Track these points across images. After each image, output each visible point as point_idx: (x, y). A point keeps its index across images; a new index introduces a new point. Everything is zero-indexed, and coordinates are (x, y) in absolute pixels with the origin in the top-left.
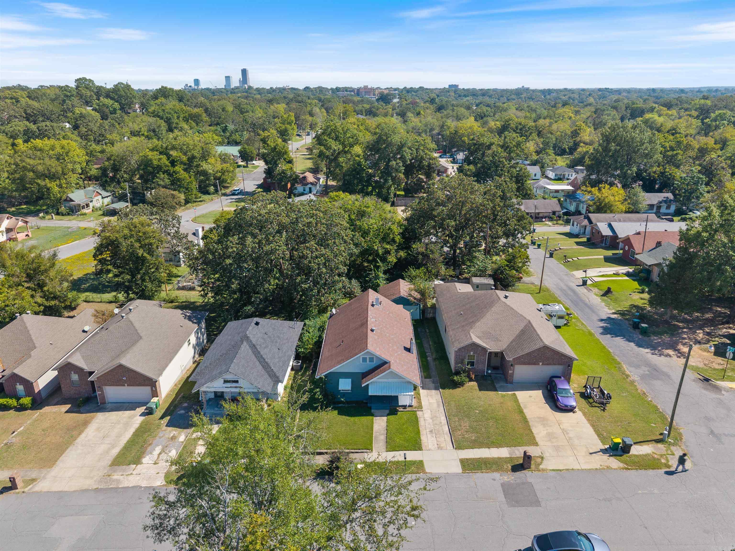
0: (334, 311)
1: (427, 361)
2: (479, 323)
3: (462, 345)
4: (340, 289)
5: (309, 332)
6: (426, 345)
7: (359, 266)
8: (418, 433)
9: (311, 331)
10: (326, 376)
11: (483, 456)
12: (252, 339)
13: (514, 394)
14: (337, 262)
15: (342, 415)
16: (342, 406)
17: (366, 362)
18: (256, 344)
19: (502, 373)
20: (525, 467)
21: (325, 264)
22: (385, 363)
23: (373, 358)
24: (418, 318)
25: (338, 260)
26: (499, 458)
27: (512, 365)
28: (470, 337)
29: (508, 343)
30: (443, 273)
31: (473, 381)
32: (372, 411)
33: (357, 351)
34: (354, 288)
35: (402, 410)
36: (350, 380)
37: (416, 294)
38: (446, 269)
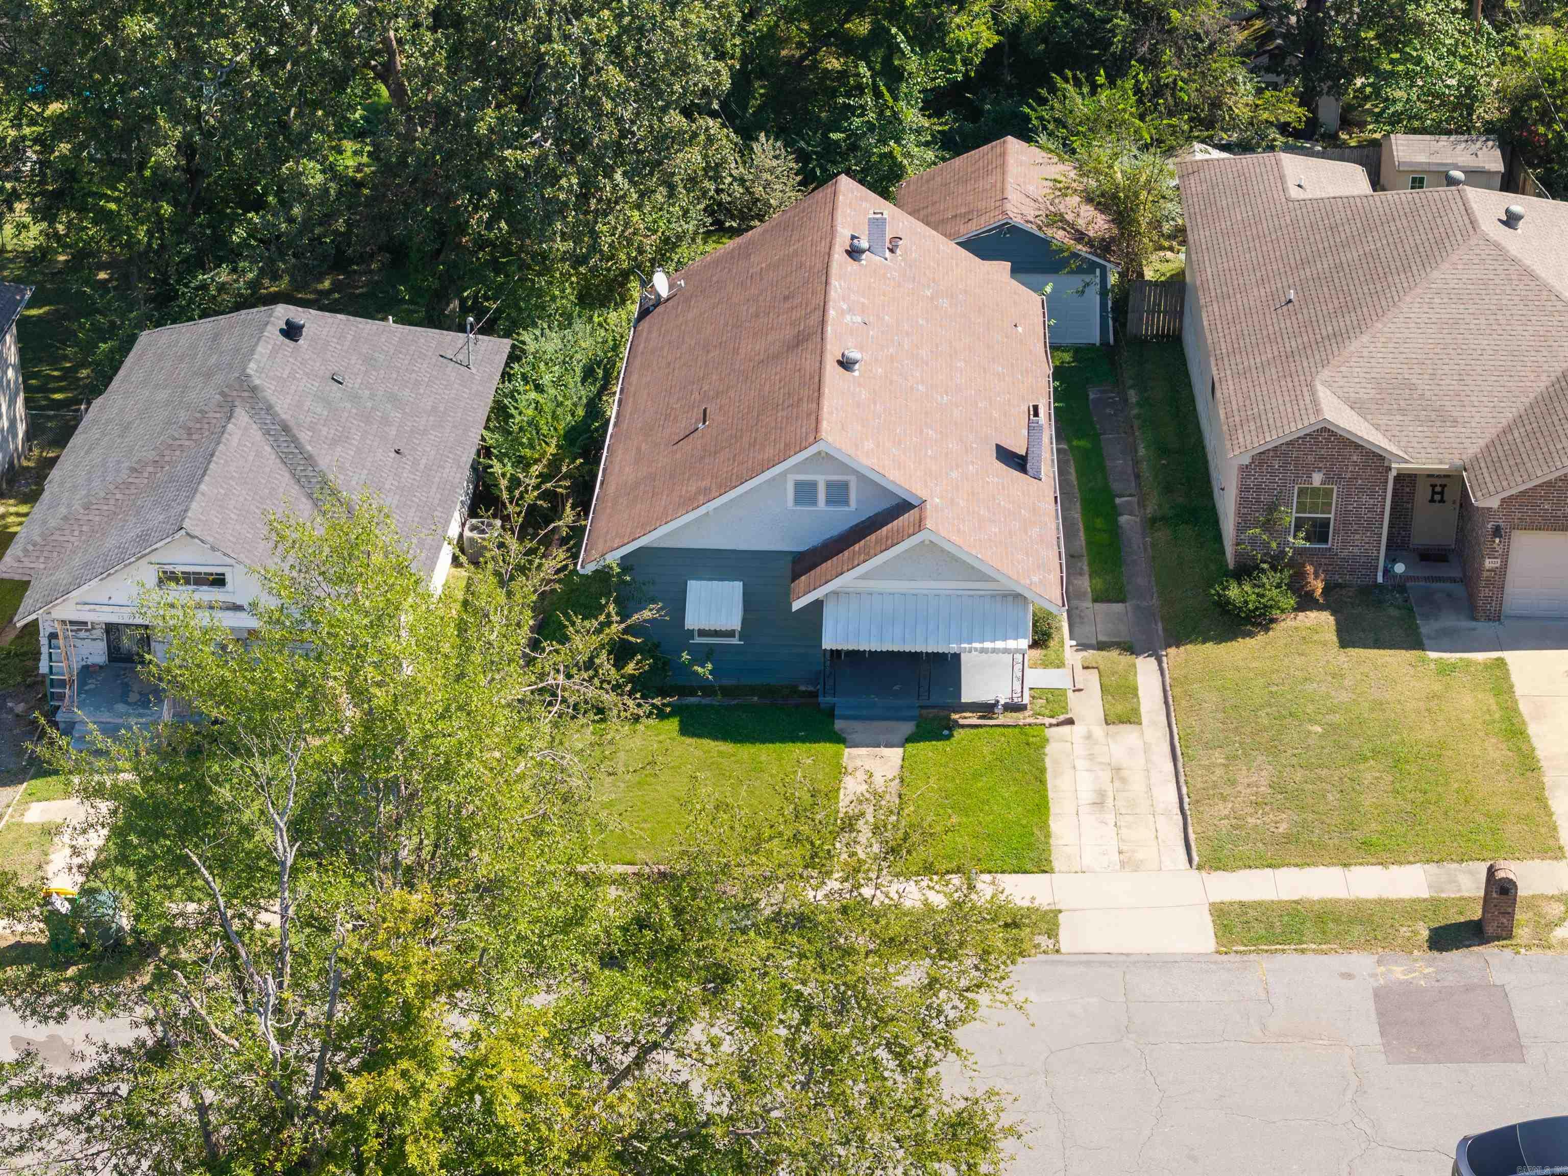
0: (661, 282)
1: (1115, 531)
2: (1365, 338)
3: (1272, 438)
4: (692, 181)
5: (539, 388)
6: (1118, 463)
7: (795, 65)
8: (1041, 808)
9: (547, 379)
10: (627, 563)
11: (1315, 895)
12: (273, 400)
13: (1501, 663)
14: (680, 33)
15: (700, 736)
16: (698, 706)
17: (814, 502)
18: (292, 423)
19: (1456, 573)
20: (1490, 930)
21: (615, 48)
22: (903, 507)
23: (845, 486)
24: (1096, 339)
25: (685, 23)
26: (1384, 903)
27: (1497, 532)
28: (1315, 402)
29: (1491, 433)
30: (1242, 112)
31: (1321, 608)
32: (839, 725)
33: (770, 452)
34: (767, 185)
35: (975, 721)
36: (738, 586)
37: (1088, 211)
38: (1259, 91)
